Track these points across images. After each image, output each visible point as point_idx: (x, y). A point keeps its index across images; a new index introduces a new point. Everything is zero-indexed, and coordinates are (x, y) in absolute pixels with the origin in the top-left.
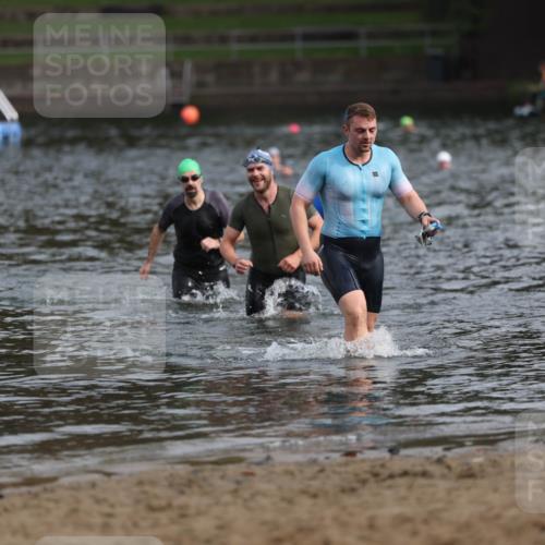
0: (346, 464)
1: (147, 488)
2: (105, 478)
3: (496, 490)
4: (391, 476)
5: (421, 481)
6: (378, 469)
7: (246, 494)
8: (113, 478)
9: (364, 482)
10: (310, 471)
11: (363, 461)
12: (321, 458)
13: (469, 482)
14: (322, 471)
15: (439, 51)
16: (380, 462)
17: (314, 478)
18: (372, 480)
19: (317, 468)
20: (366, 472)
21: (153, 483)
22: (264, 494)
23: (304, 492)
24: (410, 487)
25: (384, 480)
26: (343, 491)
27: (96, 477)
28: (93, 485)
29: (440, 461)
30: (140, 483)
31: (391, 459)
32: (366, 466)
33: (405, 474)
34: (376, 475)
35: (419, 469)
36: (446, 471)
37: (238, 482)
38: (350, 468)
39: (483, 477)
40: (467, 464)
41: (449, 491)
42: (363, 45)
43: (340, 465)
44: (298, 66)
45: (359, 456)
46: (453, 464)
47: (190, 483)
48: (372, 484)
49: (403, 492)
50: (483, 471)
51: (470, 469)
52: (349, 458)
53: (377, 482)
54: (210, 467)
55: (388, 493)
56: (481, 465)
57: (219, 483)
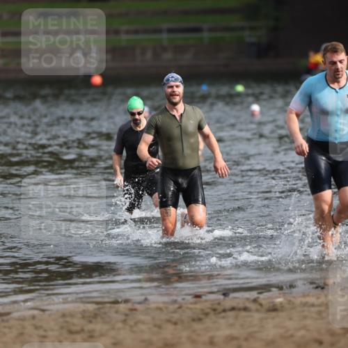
0: (195, 303)
1: (68, 319)
2: (41, 313)
3: (291, 319)
4: (224, 311)
5: (243, 314)
6: (216, 306)
7: (131, 323)
8: (47, 313)
9: (207, 314)
10: (172, 307)
11: (206, 301)
12: (179, 299)
13: (274, 314)
14: (180, 307)
15: (254, 40)
16: (218, 302)
17: (175, 312)
18: (212, 313)
19: (177, 306)
20: (209, 308)
21: (72, 315)
22: (143, 322)
23: (169, 321)
24: (236, 317)
25: (220, 313)
26: (194, 320)
27: (36, 312)
28: (34, 317)
29: (255, 301)
30: (64, 316)
31: (224, 299)
32: (208, 305)
33: (233, 309)
34: (214, 310)
35: (241, 305)
36: (259, 307)
37: (126, 315)
38: (198, 306)
39: (282, 311)
40: (273, 302)
41: (261, 320)
42: (206, 35)
43: (191, 303)
44: (164, 49)
45: (204, 298)
46: (264, 302)
47: (95, 316)
48: (212, 316)
49: (231, 321)
50: (282, 307)
51: (274, 305)
52: (198, 299)
53: (215, 314)
54: (108, 305)
55: (222, 321)
56: (281, 303)
57: (113, 315)
